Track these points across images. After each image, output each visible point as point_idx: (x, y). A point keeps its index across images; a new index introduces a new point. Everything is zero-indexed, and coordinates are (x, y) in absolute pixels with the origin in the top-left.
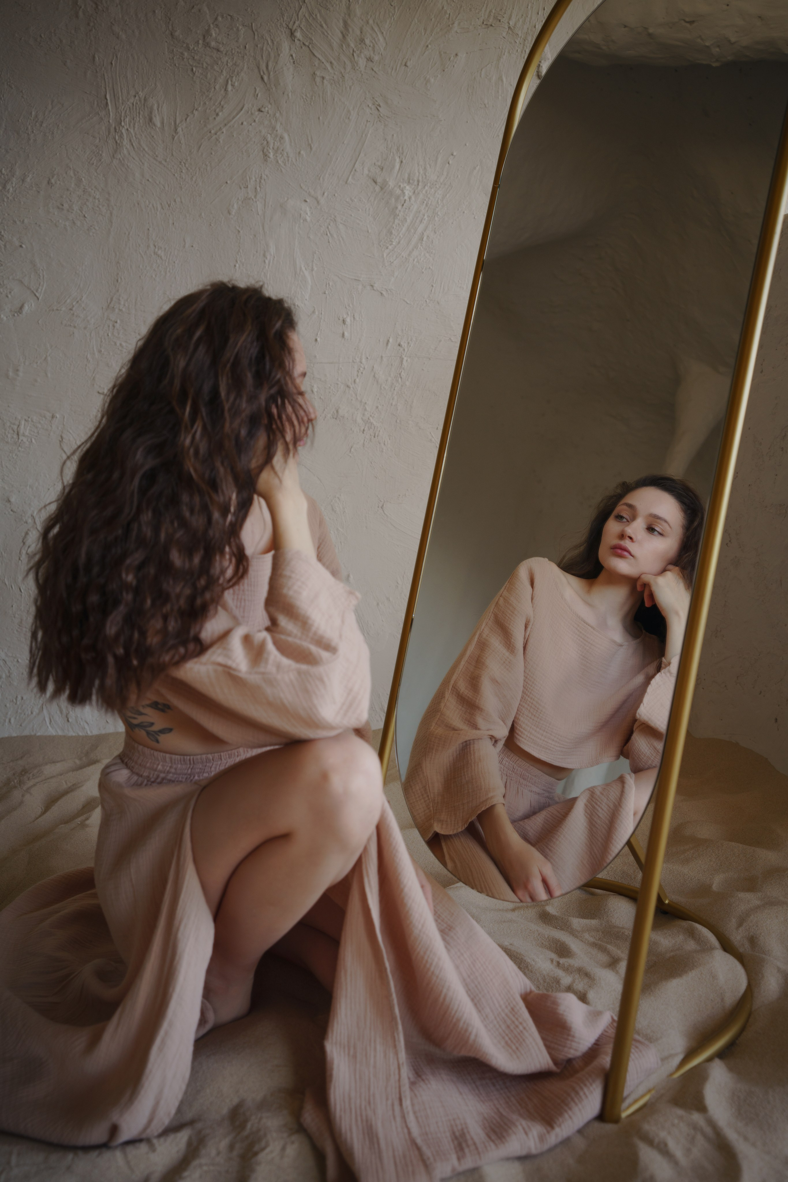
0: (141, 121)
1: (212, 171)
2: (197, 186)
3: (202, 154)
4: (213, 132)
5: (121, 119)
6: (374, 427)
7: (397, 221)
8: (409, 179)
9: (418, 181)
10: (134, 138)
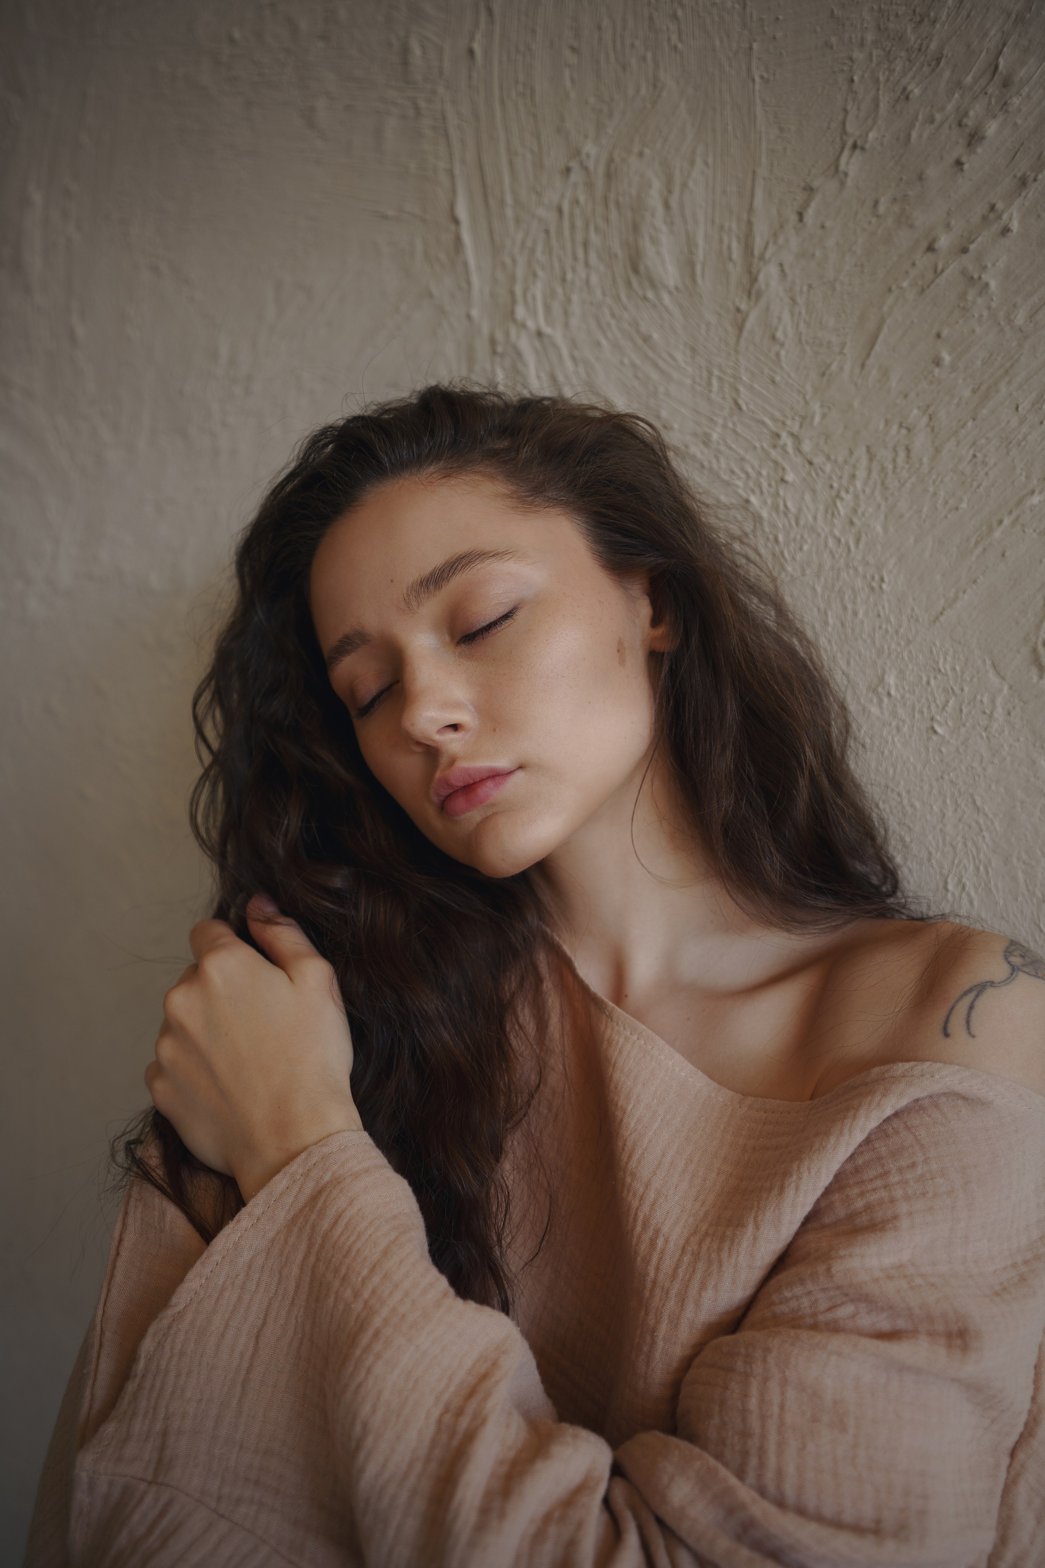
0: (594, 280)
1: (938, 451)
2: (858, 541)
3: (885, 374)
4: (944, 242)
5: (512, 293)
10: (569, 363)
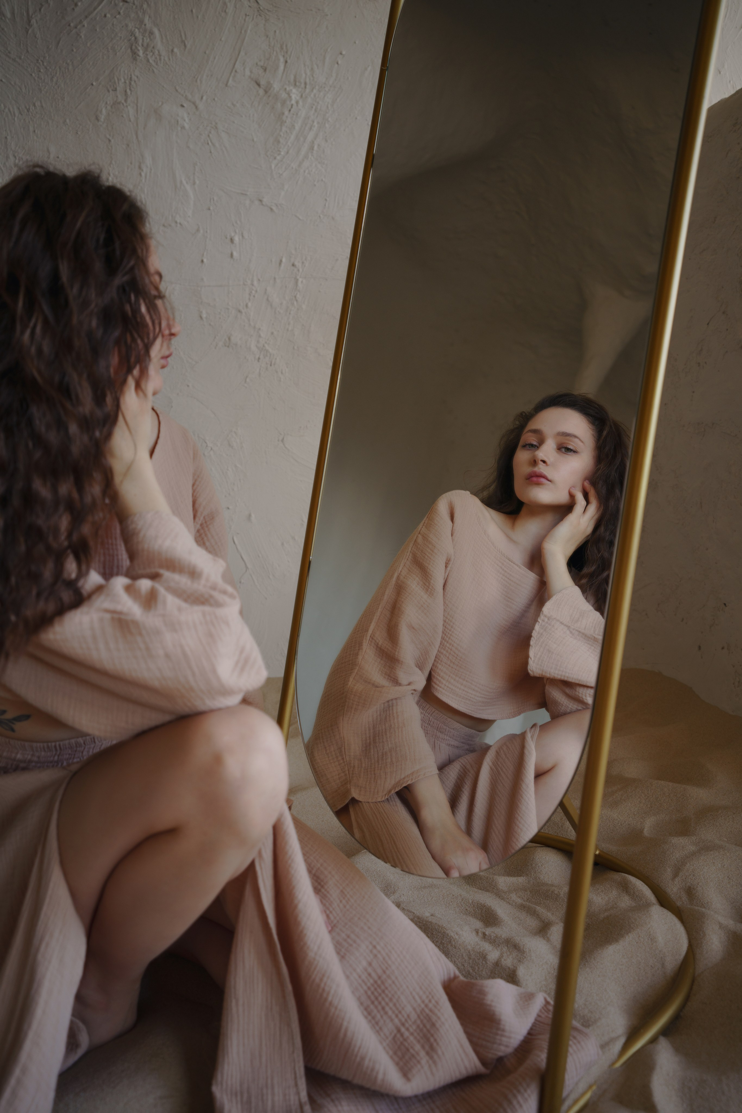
1: (74, 70)
3: (62, 51)
4: (72, 25)
6: (270, 355)
7: (284, 129)
8: (295, 81)
9: (305, 84)
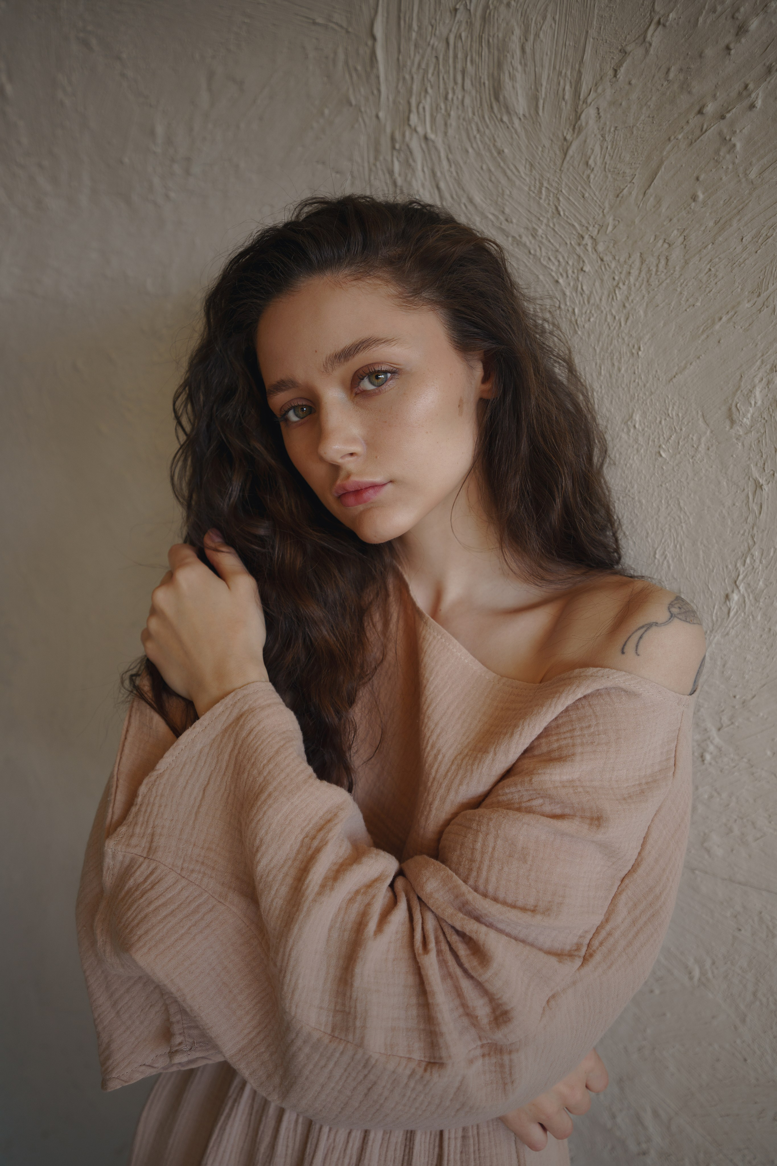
0: (467, 101)
1: (686, 263)
2: (627, 319)
3: (659, 201)
4: (710, 108)
5: (409, 103)
10: (445, 163)
